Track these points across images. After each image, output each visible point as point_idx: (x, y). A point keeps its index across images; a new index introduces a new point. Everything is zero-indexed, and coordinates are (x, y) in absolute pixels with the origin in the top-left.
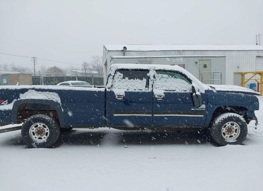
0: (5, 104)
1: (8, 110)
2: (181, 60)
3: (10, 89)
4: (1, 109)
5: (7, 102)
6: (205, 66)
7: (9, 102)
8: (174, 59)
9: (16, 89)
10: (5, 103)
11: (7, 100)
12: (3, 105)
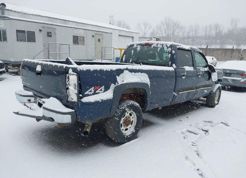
0: (100, 92)
1: (106, 99)
2: (81, 31)
3: (105, 70)
4: (98, 100)
5: (103, 89)
6: (99, 40)
7: (107, 89)
8: (76, 29)
9: (111, 70)
10: (101, 90)
11: (104, 86)
12: (99, 93)
